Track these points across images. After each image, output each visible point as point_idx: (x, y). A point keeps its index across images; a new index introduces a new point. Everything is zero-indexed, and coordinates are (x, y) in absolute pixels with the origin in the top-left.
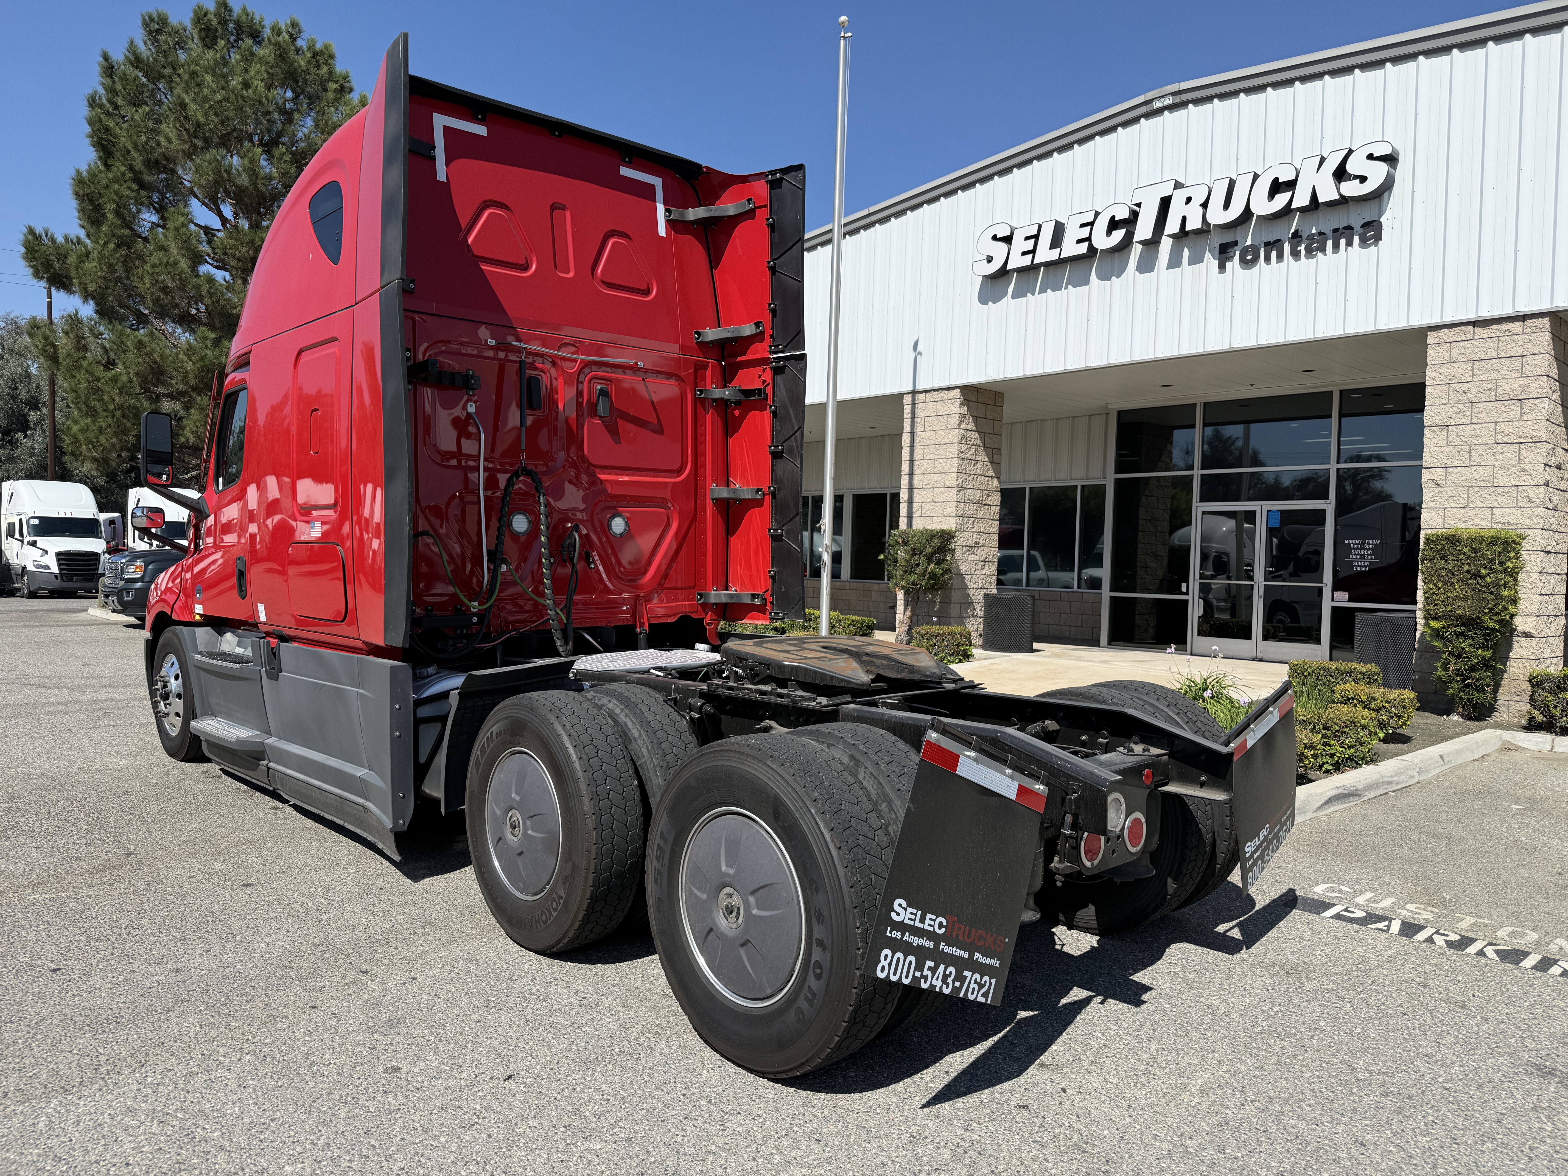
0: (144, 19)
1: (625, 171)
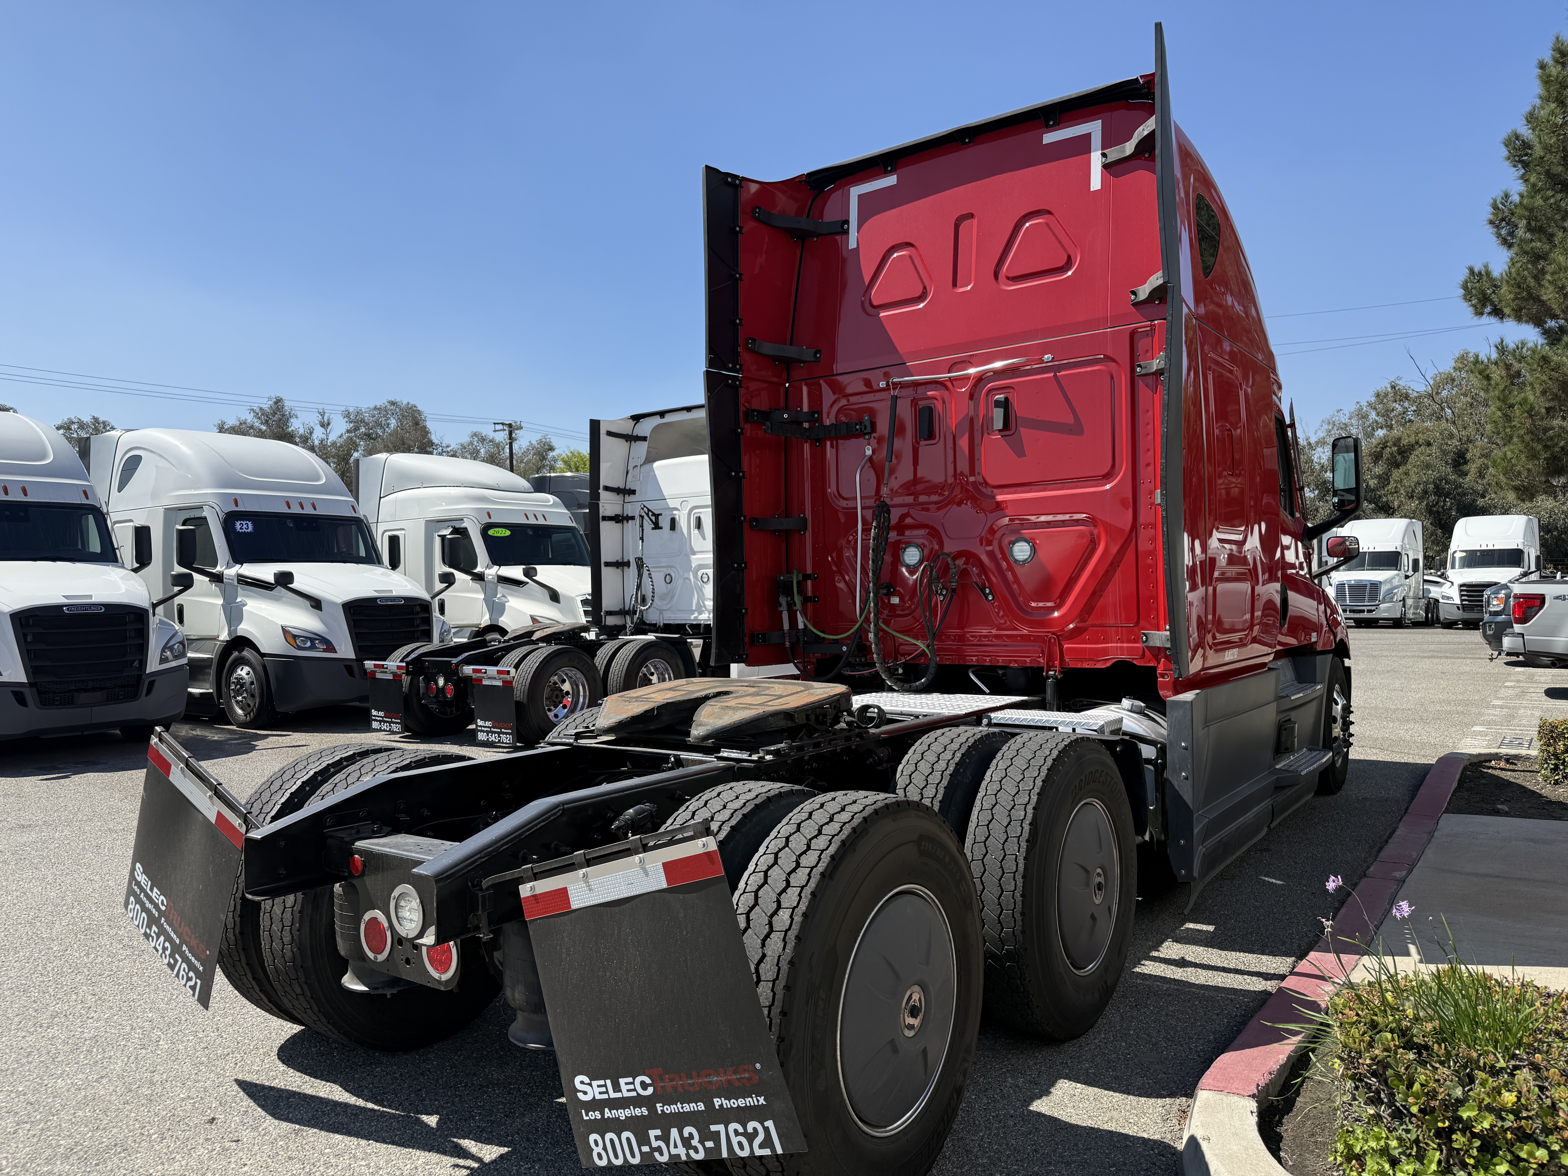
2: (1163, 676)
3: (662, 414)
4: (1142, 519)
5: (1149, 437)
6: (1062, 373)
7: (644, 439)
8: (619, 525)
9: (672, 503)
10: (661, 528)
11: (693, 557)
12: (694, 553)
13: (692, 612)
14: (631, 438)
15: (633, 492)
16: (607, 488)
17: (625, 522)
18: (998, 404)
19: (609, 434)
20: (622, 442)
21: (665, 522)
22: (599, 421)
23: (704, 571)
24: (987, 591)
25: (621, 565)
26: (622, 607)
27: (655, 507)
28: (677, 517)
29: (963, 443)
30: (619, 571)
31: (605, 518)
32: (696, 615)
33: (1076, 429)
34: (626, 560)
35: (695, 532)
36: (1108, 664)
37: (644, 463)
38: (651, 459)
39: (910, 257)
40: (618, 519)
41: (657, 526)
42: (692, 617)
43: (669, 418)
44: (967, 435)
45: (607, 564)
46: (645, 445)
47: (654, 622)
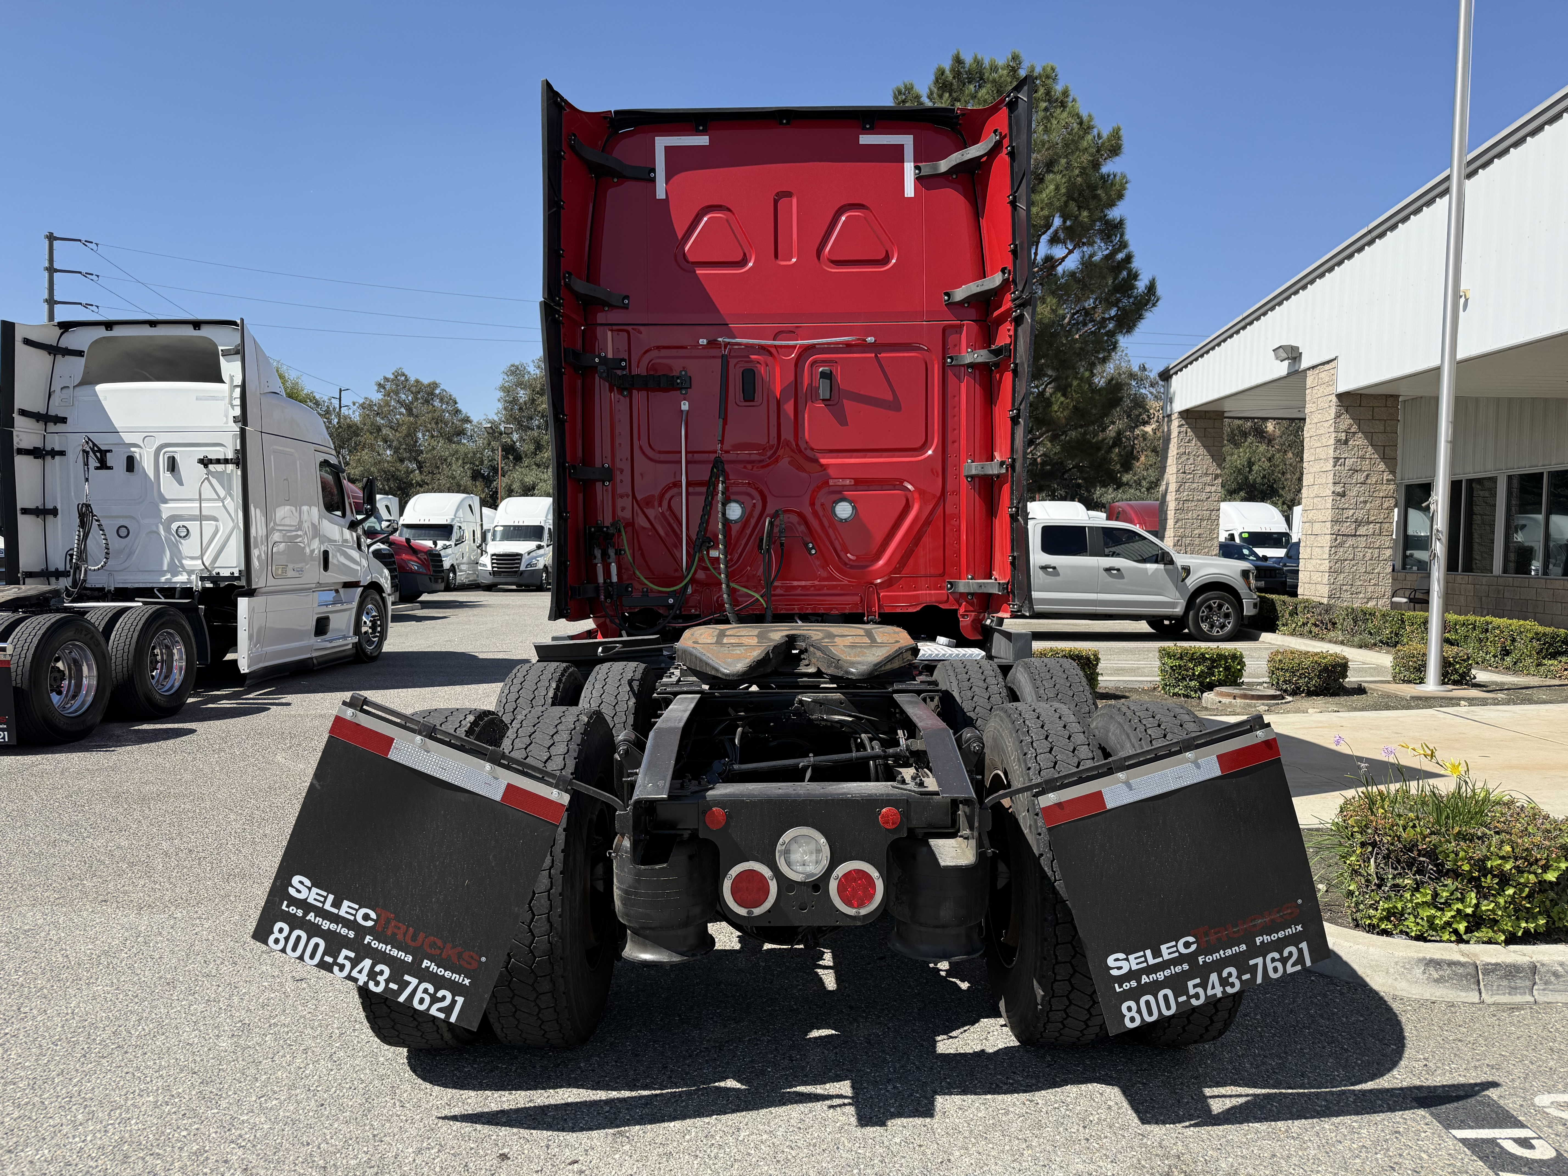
0: (895, 94)
1: (865, 139)
2: (963, 616)
3: (109, 325)
4: (949, 487)
5: (956, 418)
6: (882, 355)
7: (80, 353)
8: (40, 461)
9: (128, 438)
10: (110, 468)
11: (163, 506)
12: (165, 501)
13: (164, 573)
14: (55, 350)
15: (64, 420)
16: (23, 413)
17: (48, 458)
18: (823, 375)
19: (27, 342)
20: (42, 354)
21: (116, 460)
22: (14, 324)
23: (181, 523)
24: (811, 545)
25: (44, 512)
26: (44, 567)
27: (103, 442)
28: (137, 456)
29: (788, 408)
30: (40, 520)
31: (20, 451)
32: (169, 576)
33: (895, 406)
34: (49, 506)
35: (166, 476)
36: (918, 609)
37: (80, 384)
38: (90, 380)
39: (727, 220)
40: (37, 453)
41: (103, 465)
42: (163, 579)
43: (117, 332)
44: (793, 400)
45: (25, 511)
46: (81, 361)
47: (100, 586)
